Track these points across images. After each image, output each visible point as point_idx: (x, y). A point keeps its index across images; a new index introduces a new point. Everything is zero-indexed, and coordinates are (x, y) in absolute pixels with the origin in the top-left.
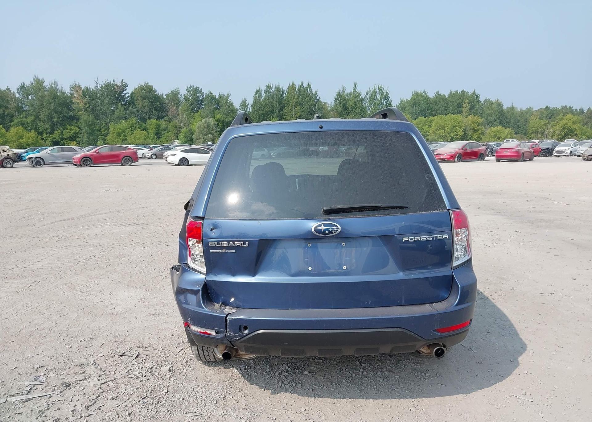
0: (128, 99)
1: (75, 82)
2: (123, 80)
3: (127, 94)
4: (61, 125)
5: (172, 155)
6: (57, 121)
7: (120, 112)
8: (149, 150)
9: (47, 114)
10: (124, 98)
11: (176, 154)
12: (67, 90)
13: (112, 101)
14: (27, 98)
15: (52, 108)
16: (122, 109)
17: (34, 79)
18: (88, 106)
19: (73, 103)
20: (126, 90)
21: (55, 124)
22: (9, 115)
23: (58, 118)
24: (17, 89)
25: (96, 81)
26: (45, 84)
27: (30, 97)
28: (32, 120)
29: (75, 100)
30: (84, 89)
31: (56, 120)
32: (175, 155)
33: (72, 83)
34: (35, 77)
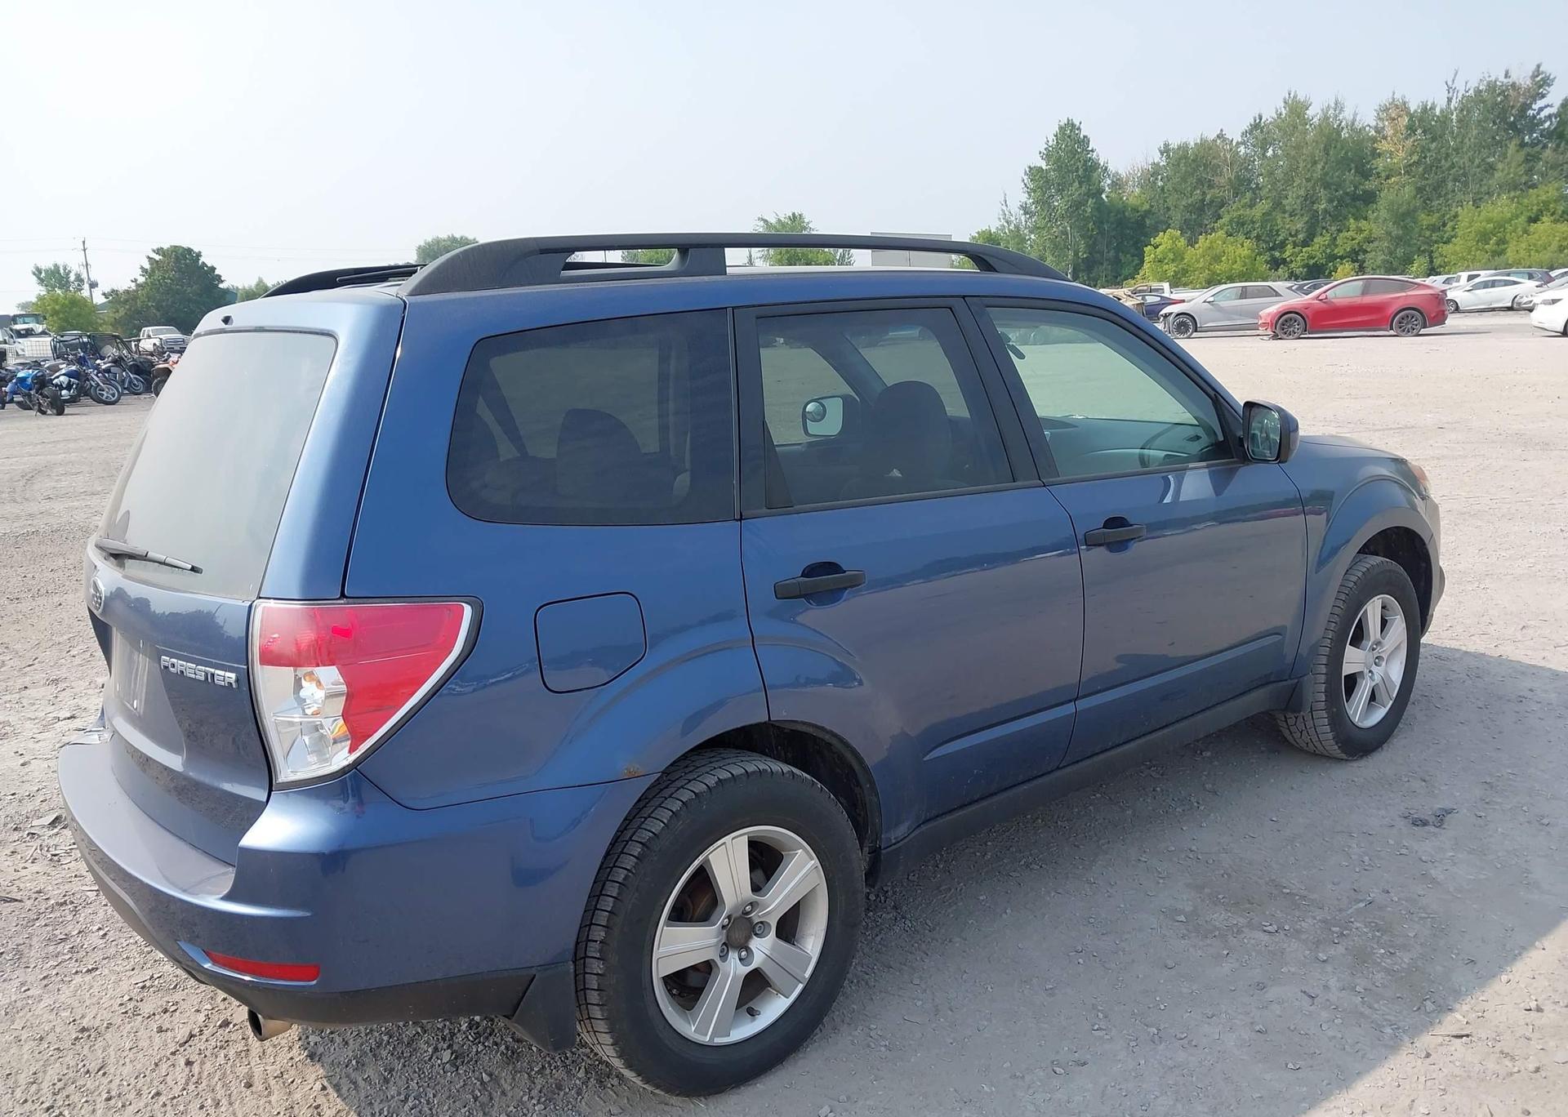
0: (1548, 123)
1: (1394, 93)
2: (1539, 66)
3: (1545, 110)
4: (1335, 218)
5: (1545, 302)
6: (1325, 211)
7: (1509, 168)
8: (1538, 283)
9: (1302, 192)
10: (1534, 123)
11: (1559, 300)
12: (1368, 118)
13: (1494, 138)
14: (1264, 155)
15: (1318, 174)
16: (1521, 156)
17: (1285, 102)
18: (1415, 158)
19: (1379, 155)
20: (1543, 96)
21: (1320, 218)
22: (1214, 204)
23: (1330, 201)
24: (1243, 134)
25: (1450, 83)
26: (1310, 113)
27: (1270, 153)
28: (1264, 211)
29: (1383, 146)
30: (1416, 111)
31: (1323, 207)
32: (1554, 302)
33: (1384, 98)
34: (1289, 94)
